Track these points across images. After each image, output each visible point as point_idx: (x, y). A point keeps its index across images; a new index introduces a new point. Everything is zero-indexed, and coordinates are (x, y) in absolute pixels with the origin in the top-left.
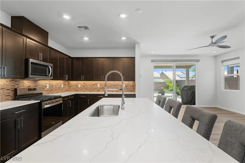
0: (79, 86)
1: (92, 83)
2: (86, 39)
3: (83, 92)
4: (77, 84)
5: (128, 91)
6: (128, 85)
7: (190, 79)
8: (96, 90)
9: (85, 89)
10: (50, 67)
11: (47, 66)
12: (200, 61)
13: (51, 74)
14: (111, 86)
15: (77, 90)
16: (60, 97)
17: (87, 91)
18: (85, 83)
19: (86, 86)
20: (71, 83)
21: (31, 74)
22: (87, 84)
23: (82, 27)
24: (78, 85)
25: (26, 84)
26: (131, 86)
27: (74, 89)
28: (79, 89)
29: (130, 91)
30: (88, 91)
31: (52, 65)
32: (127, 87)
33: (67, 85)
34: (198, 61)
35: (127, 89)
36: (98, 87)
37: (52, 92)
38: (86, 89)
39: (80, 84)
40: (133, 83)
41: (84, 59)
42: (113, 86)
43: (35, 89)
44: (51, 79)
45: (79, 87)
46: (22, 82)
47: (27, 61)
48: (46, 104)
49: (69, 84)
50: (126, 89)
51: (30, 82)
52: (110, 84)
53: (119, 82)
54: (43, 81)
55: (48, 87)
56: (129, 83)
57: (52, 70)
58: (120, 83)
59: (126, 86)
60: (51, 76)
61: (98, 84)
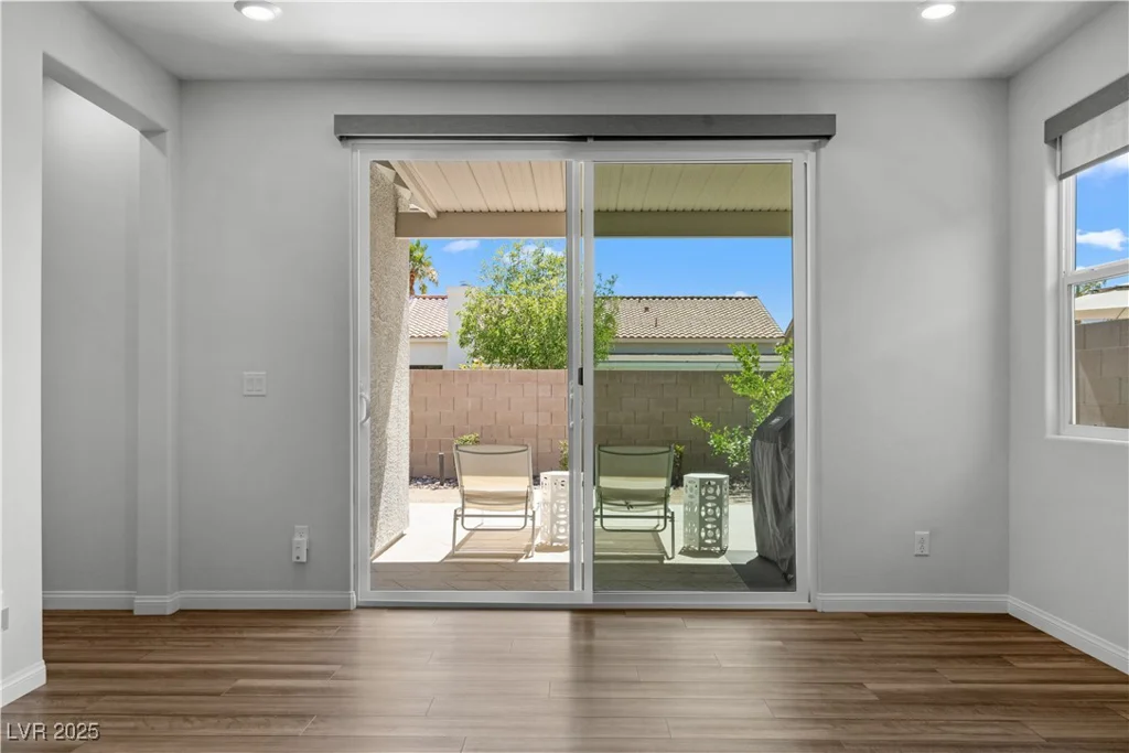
34: (819, 131)
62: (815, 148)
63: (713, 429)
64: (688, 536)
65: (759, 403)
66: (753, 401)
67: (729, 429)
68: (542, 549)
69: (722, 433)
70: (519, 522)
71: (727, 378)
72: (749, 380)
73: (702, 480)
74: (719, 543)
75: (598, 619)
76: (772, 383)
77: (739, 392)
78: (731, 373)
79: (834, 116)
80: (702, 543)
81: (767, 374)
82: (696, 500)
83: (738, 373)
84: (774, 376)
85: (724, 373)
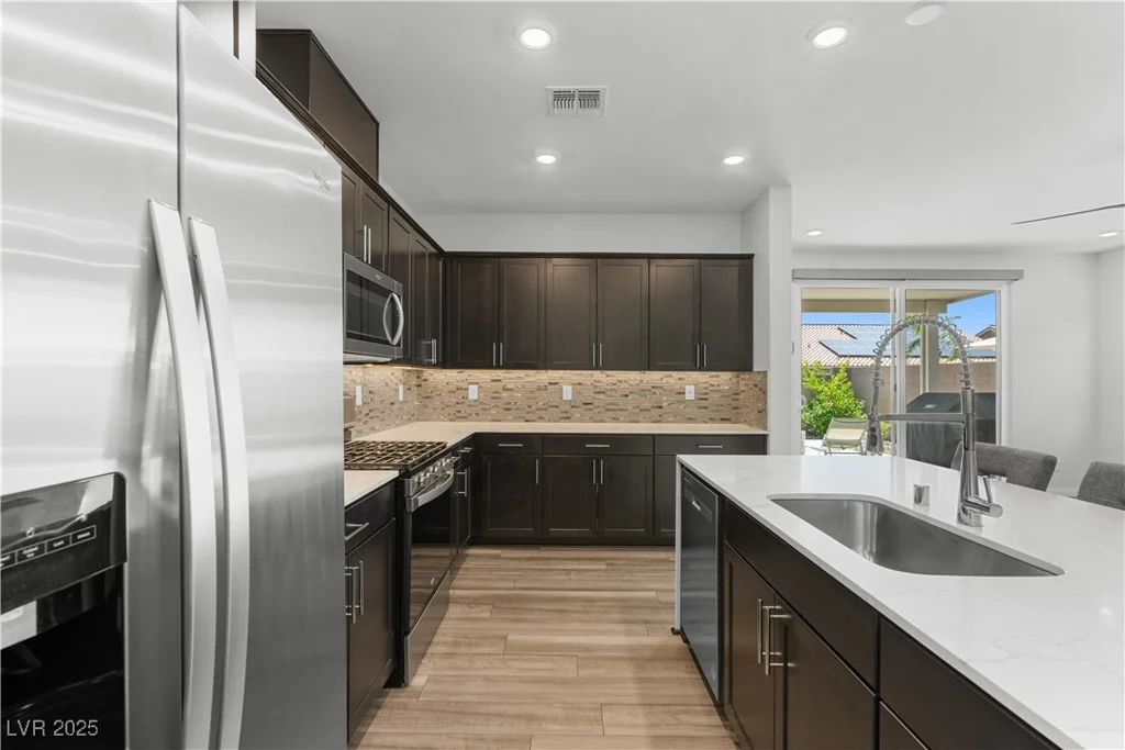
0: (473, 392)
1: (532, 379)
3: (490, 423)
4: (464, 385)
5: (712, 420)
6: (711, 388)
7: (942, 361)
8: (555, 412)
9: (500, 411)
10: (395, 296)
12: (1022, 277)
14: (626, 396)
15: (463, 414)
17: (510, 421)
18: (500, 381)
19: (504, 395)
20: (431, 379)
22: (509, 387)
24: (467, 389)
26: (723, 396)
27: (447, 406)
28: (469, 410)
29: (722, 419)
30: (515, 419)
32: (706, 399)
33: (413, 387)
34: (1014, 276)
35: (706, 408)
36: (565, 398)
38: (506, 409)
39: (477, 383)
40: (734, 380)
41: (504, 260)
42: (638, 396)
45: (470, 398)
49: (419, 386)
50: (699, 407)
52: (623, 386)
53: (667, 376)
56: (714, 381)
58: (671, 380)
59: (702, 397)
61: (566, 384)
79: (1022, 271)
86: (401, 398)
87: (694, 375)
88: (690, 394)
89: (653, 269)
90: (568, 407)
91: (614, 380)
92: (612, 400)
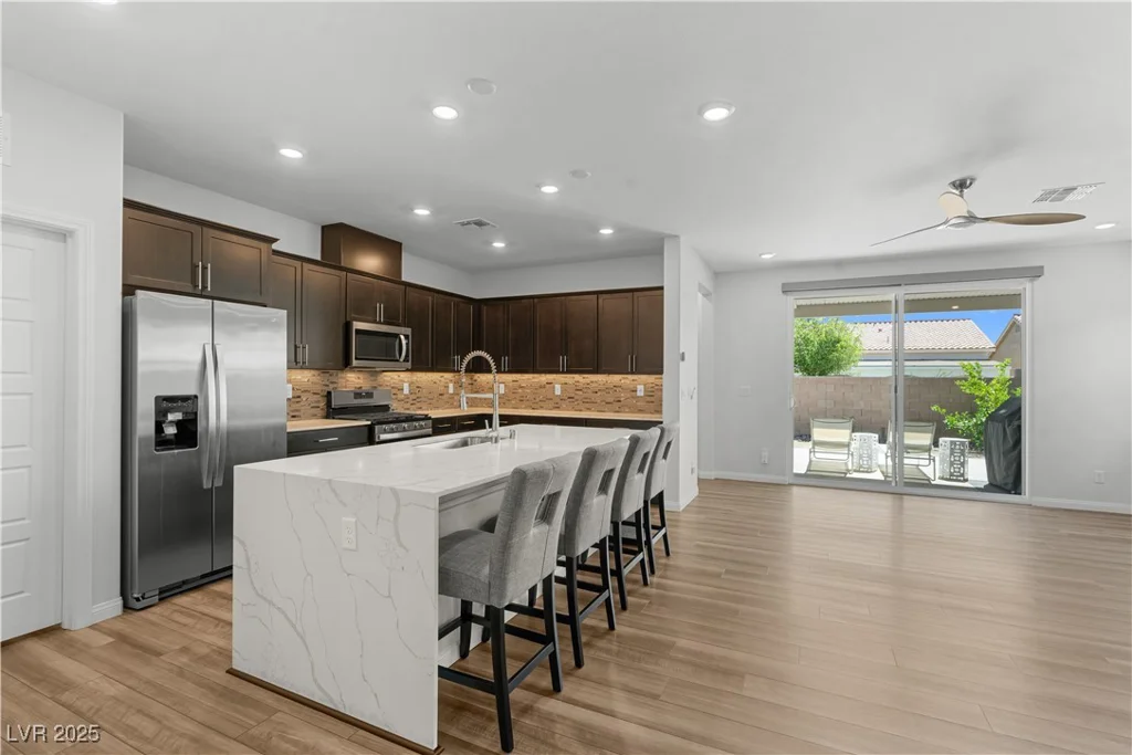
0: (502, 390)
1: (537, 381)
2: (499, 245)
3: (512, 409)
5: (657, 411)
6: (656, 388)
8: (551, 404)
9: (518, 401)
10: (402, 337)
11: (396, 336)
12: (1043, 274)
13: (407, 356)
14: (596, 392)
16: (426, 418)
18: (517, 381)
19: (520, 391)
20: (478, 380)
21: (356, 359)
22: (522, 385)
23: (468, 223)
25: (352, 380)
30: (525, 408)
31: (408, 331)
32: (653, 396)
34: (1035, 273)
35: (652, 402)
36: (556, 393)
37: (419, 405)
38: (521, 401)
39: (504, 383)
42: (604, 393)
43: (369, 395)
44: (407, 370)
45: (500, 392)
46: (343, 375)
47: (348, 326)
48: (385, 432)
49: (471, 384)
50: (648, 402)
51: (361, 376)
52: (594, 385)
53: (624, 379)
54: (394, 375)
55: (406, 391)
56: (657, 382)
57: (407, 344)
58: (627, 381)
59: (649, 394)
60: (406, 360)
61: (557, 383)
62: (1032, 281)
63: (948, 413)
64: (943, 471)
65: (982, 399)
66: (977, 397)
67: (959, 413)
68: (855, 471)
69: (954, 415)
70: (845, 457)
71: (958, 383)
72: (974, 384)
73: (951, 442)
74: (962, 475)
75: (905, 497)
76: (992, 386)
77: (968, 391)
78: (961, 379)
79: (1042, 267)
80: (951, 475)
81: (988, 381)
82: (948, 452)
83: (966, 380)
84: (994, 382)
85: (956, 379)
86: (451, 391)
87: (644, 377)
88: (640, 393)
89: (600, 301)
90: (558, 401)
91: (588, 381)
92: (586, 395)
